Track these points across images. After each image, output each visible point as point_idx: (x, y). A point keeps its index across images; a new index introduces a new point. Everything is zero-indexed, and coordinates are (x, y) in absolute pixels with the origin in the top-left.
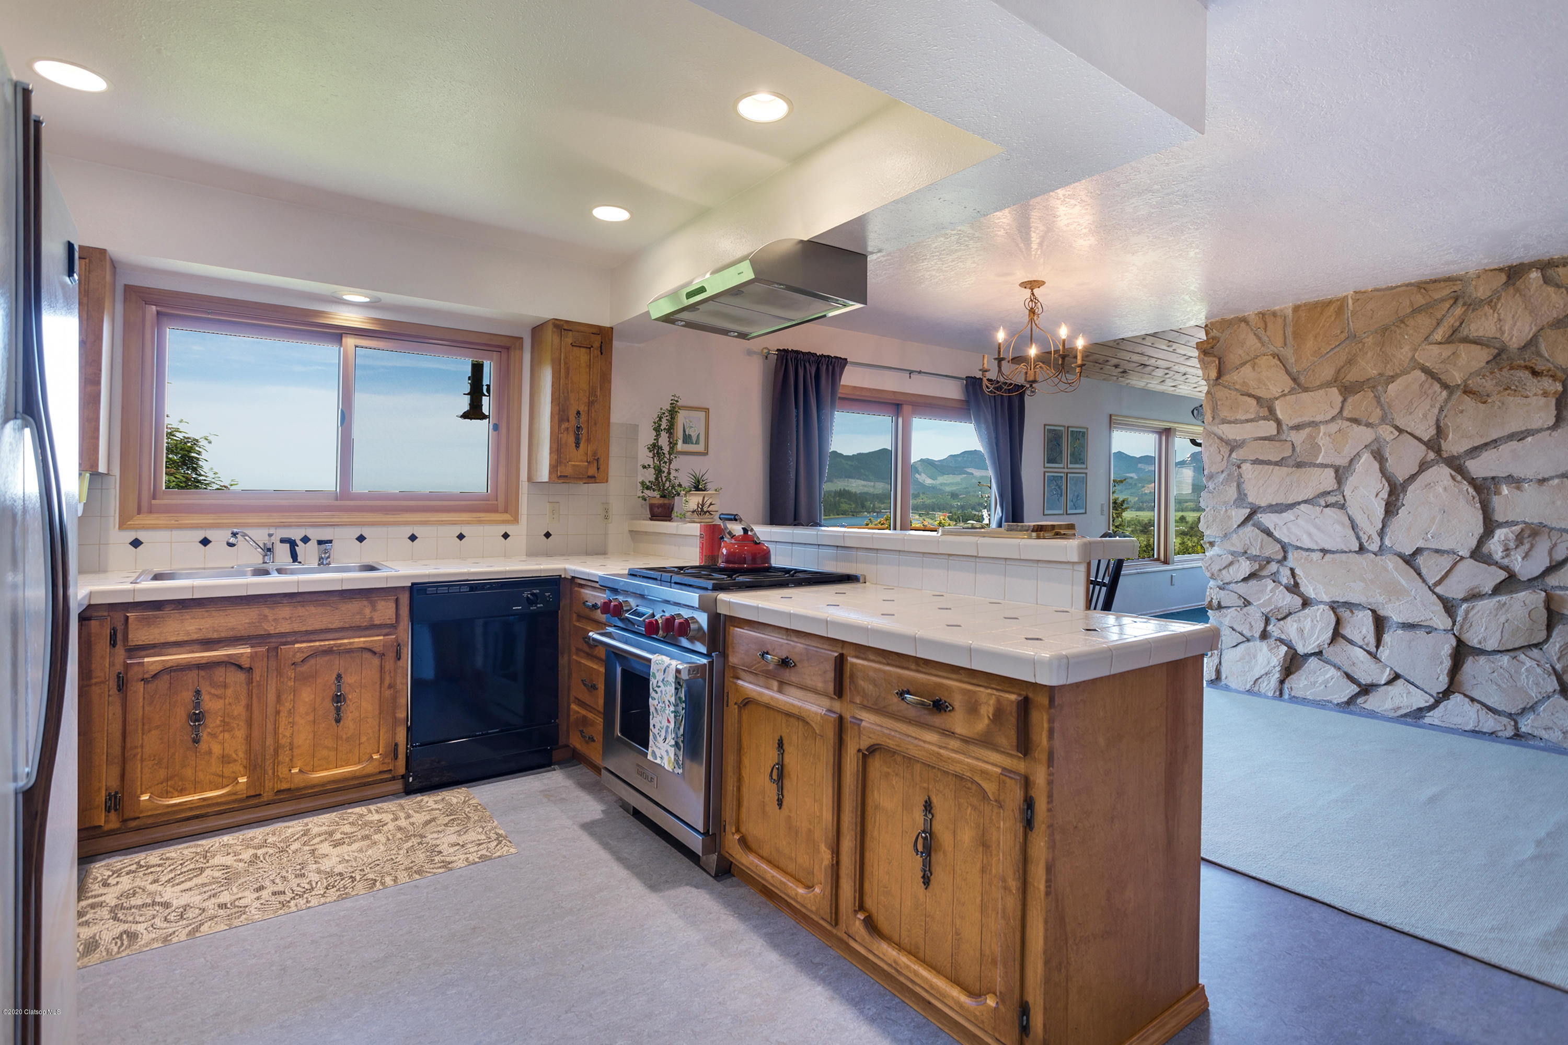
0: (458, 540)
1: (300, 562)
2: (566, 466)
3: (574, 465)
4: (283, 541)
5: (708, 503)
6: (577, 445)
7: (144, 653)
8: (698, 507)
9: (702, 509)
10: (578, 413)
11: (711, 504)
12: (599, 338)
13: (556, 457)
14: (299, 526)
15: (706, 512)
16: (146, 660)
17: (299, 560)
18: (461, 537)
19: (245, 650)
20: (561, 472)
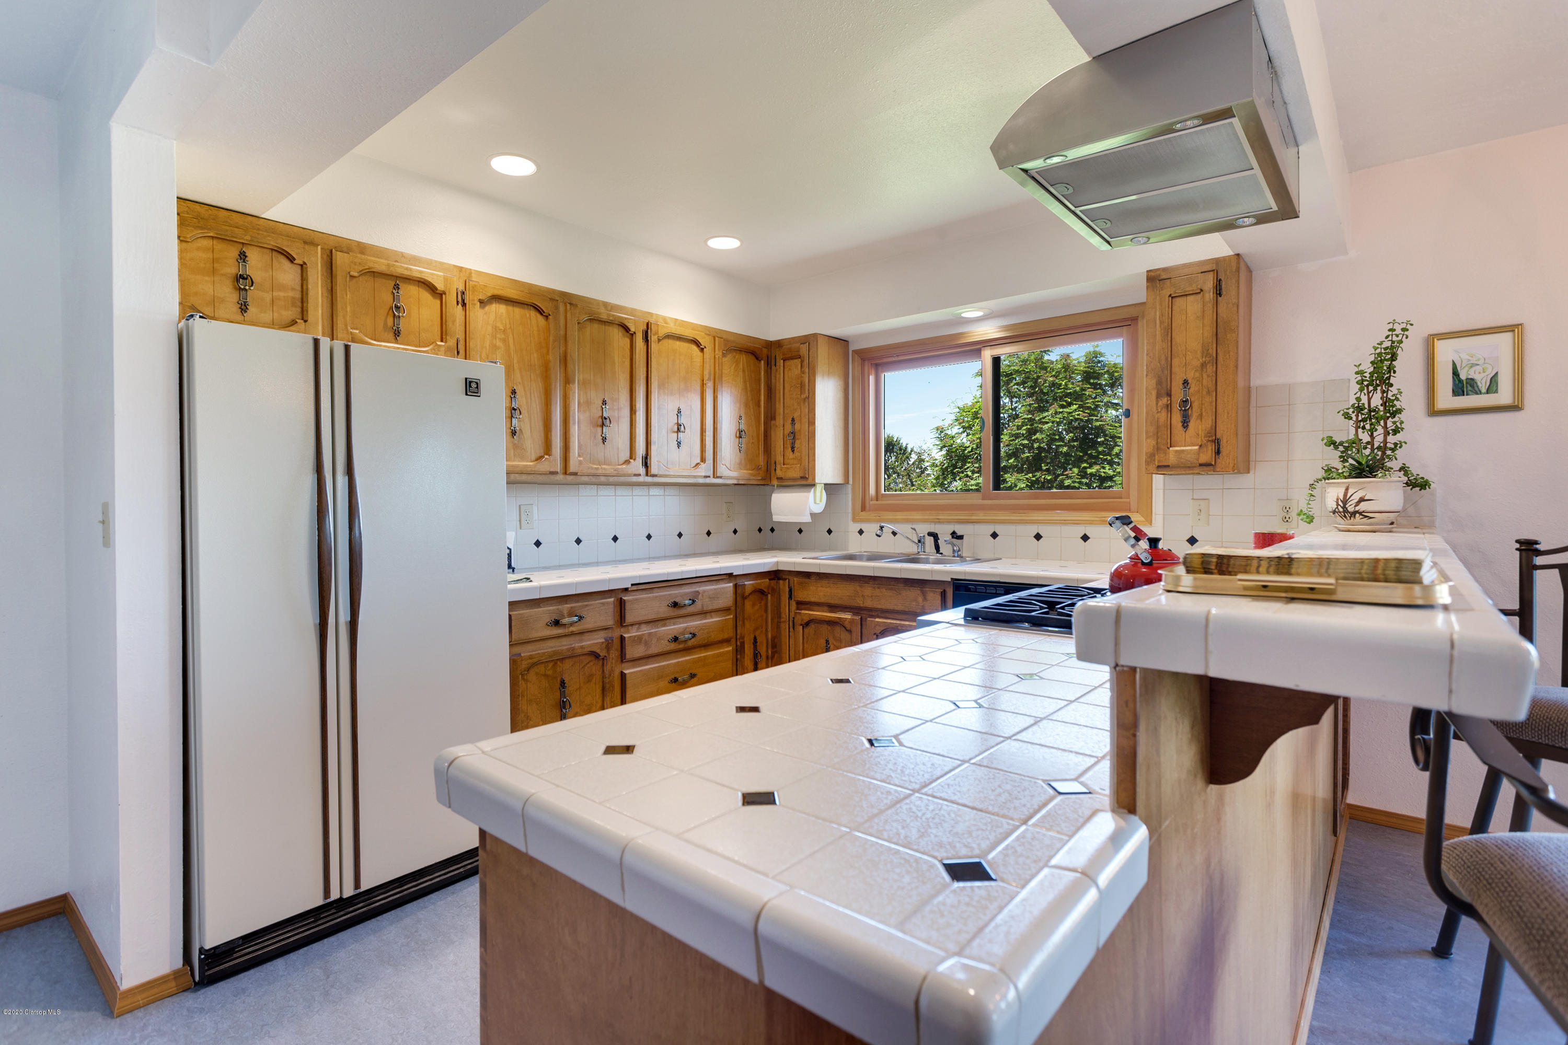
0: (1083, 542)
1: (941, 554)
2: (1165, 453)
3: (1177, 451)
4: (930, 534)
5: (1356, 497)
6: (1185, 424)
7: (803, 606)
8: (1338, 504)
9: (1344, 507)
10: (1186, 383)
11: (1362, 500)
12: (1211, 276)
13: (1154, 443)
14: (949, 522)
15: (1354, 514)
16: (803, 612)
17: (941, 552)
18: (1085, 538)
19: (847, 616)
20: (1159, 461)
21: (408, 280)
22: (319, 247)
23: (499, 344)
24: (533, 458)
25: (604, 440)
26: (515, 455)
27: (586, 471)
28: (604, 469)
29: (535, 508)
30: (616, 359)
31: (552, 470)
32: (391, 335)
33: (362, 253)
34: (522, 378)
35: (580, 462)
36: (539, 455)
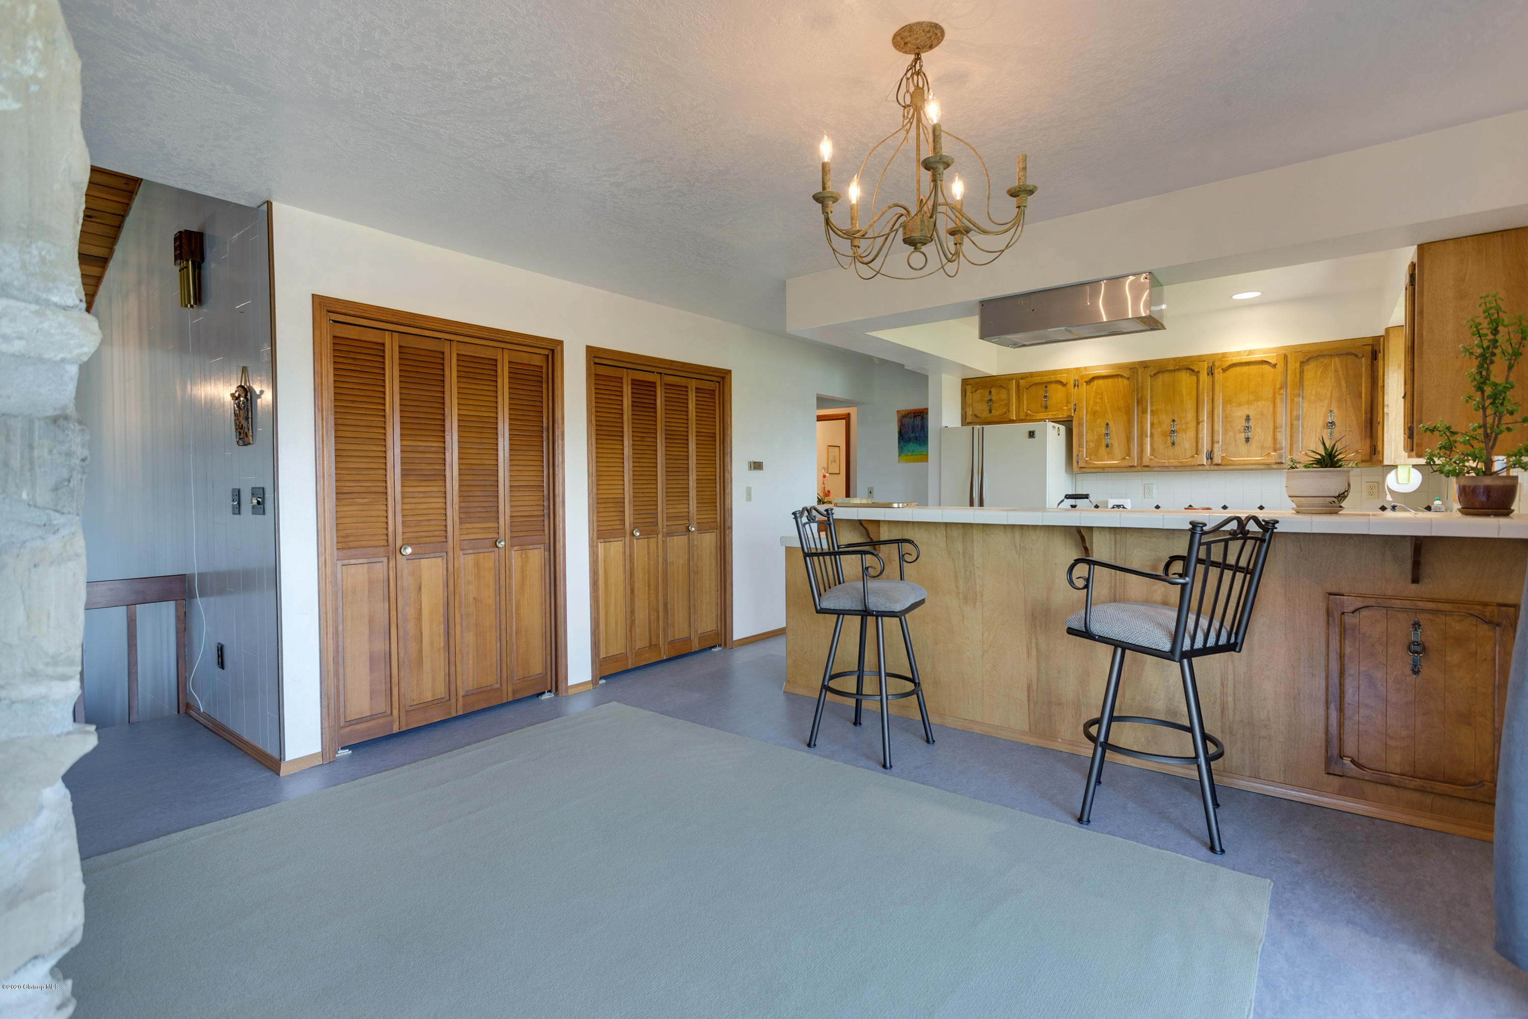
21: (1051, 382)
22: (1014, 381)
23: (1098, 400)
24: (1120, 458)
25: (1173, 444)
26: (1108, 458)
27: (1155, 465)
28: (1171, 462)
29: (1155, 487)
30: (1184, 392)
31: (1131, 464)
32: (1043, 409)
33: (1032, 377)
34: (1113, 416)
35: (1151, 459)
36: (1123, 457)
